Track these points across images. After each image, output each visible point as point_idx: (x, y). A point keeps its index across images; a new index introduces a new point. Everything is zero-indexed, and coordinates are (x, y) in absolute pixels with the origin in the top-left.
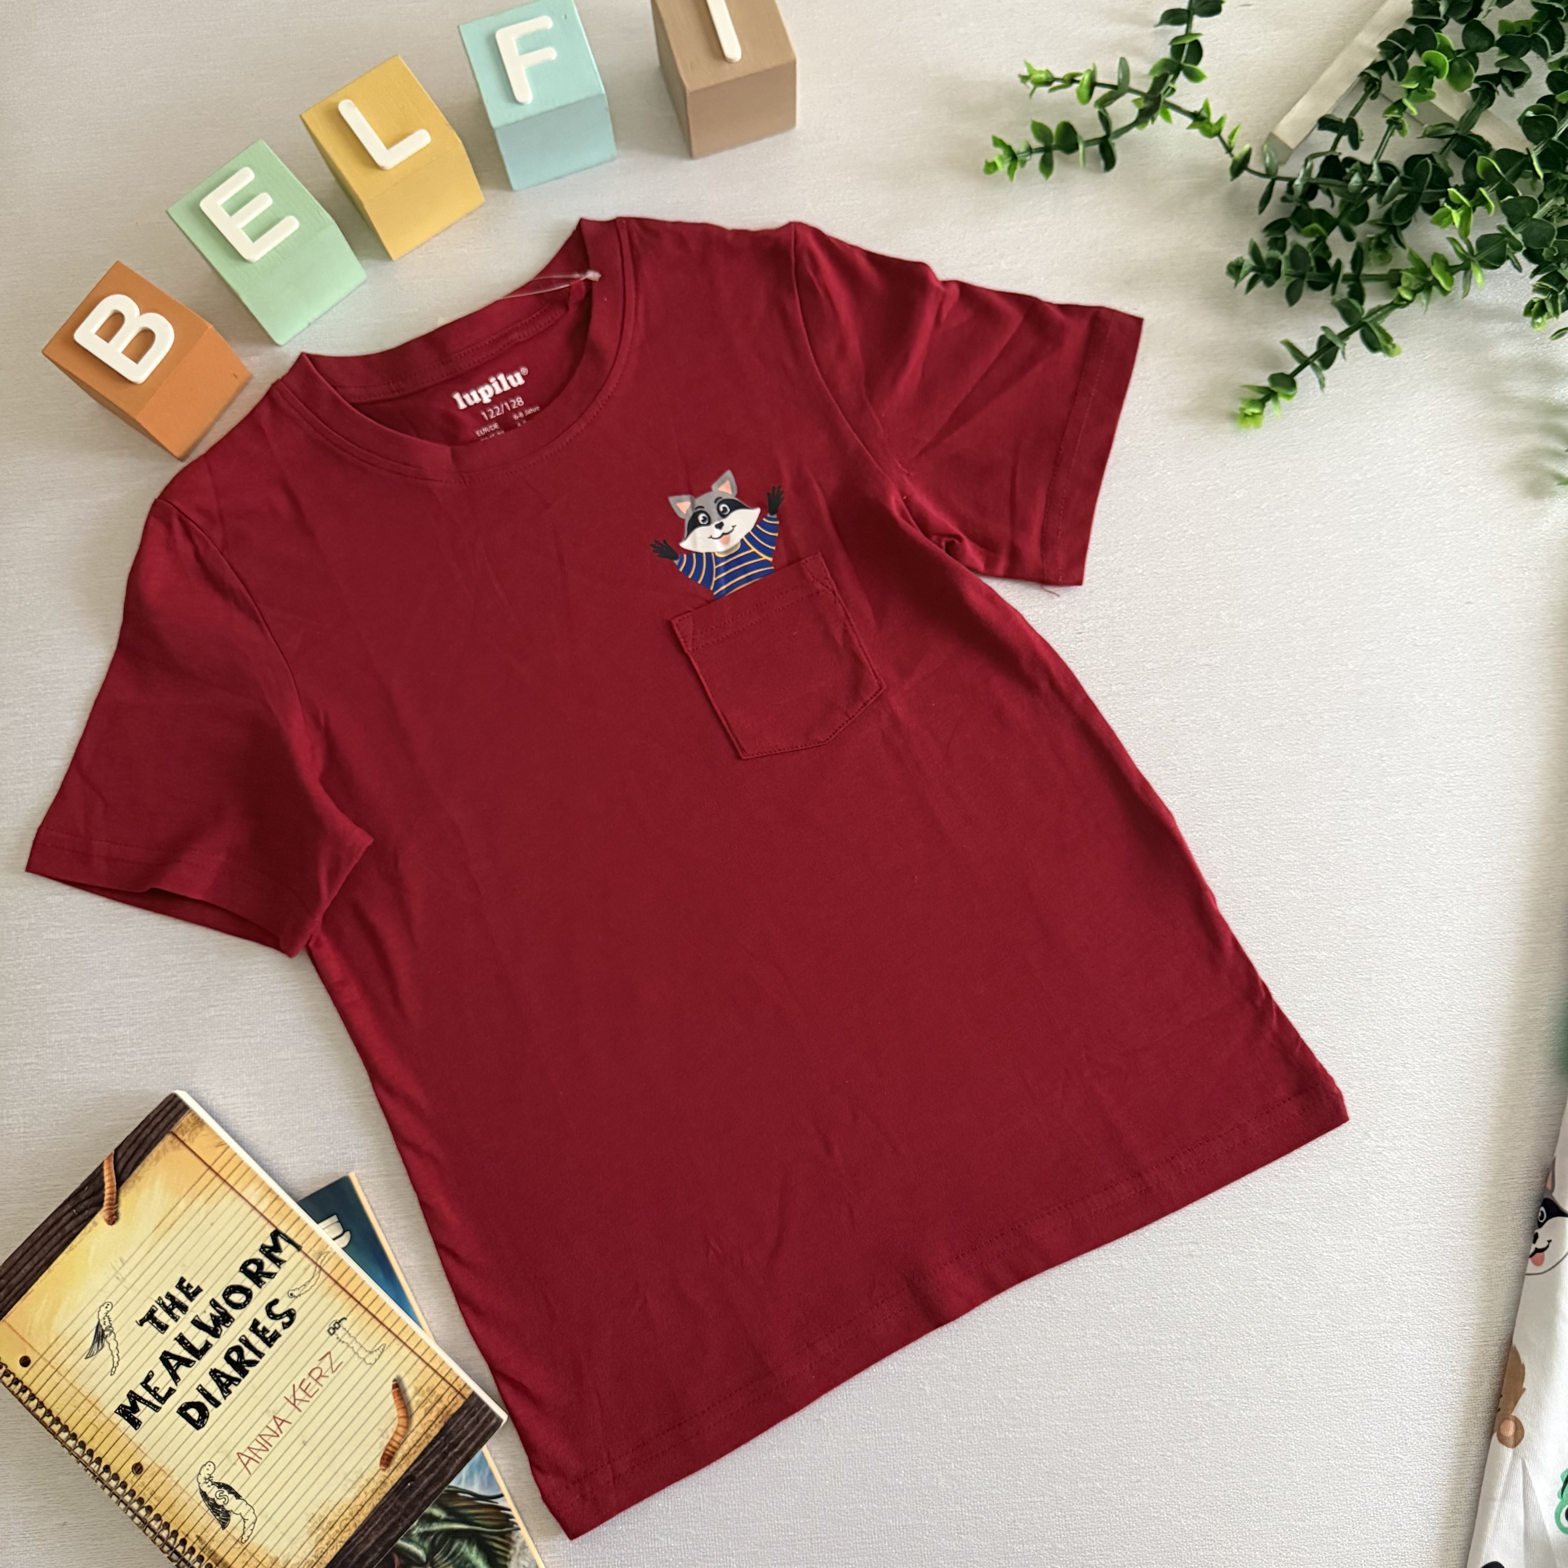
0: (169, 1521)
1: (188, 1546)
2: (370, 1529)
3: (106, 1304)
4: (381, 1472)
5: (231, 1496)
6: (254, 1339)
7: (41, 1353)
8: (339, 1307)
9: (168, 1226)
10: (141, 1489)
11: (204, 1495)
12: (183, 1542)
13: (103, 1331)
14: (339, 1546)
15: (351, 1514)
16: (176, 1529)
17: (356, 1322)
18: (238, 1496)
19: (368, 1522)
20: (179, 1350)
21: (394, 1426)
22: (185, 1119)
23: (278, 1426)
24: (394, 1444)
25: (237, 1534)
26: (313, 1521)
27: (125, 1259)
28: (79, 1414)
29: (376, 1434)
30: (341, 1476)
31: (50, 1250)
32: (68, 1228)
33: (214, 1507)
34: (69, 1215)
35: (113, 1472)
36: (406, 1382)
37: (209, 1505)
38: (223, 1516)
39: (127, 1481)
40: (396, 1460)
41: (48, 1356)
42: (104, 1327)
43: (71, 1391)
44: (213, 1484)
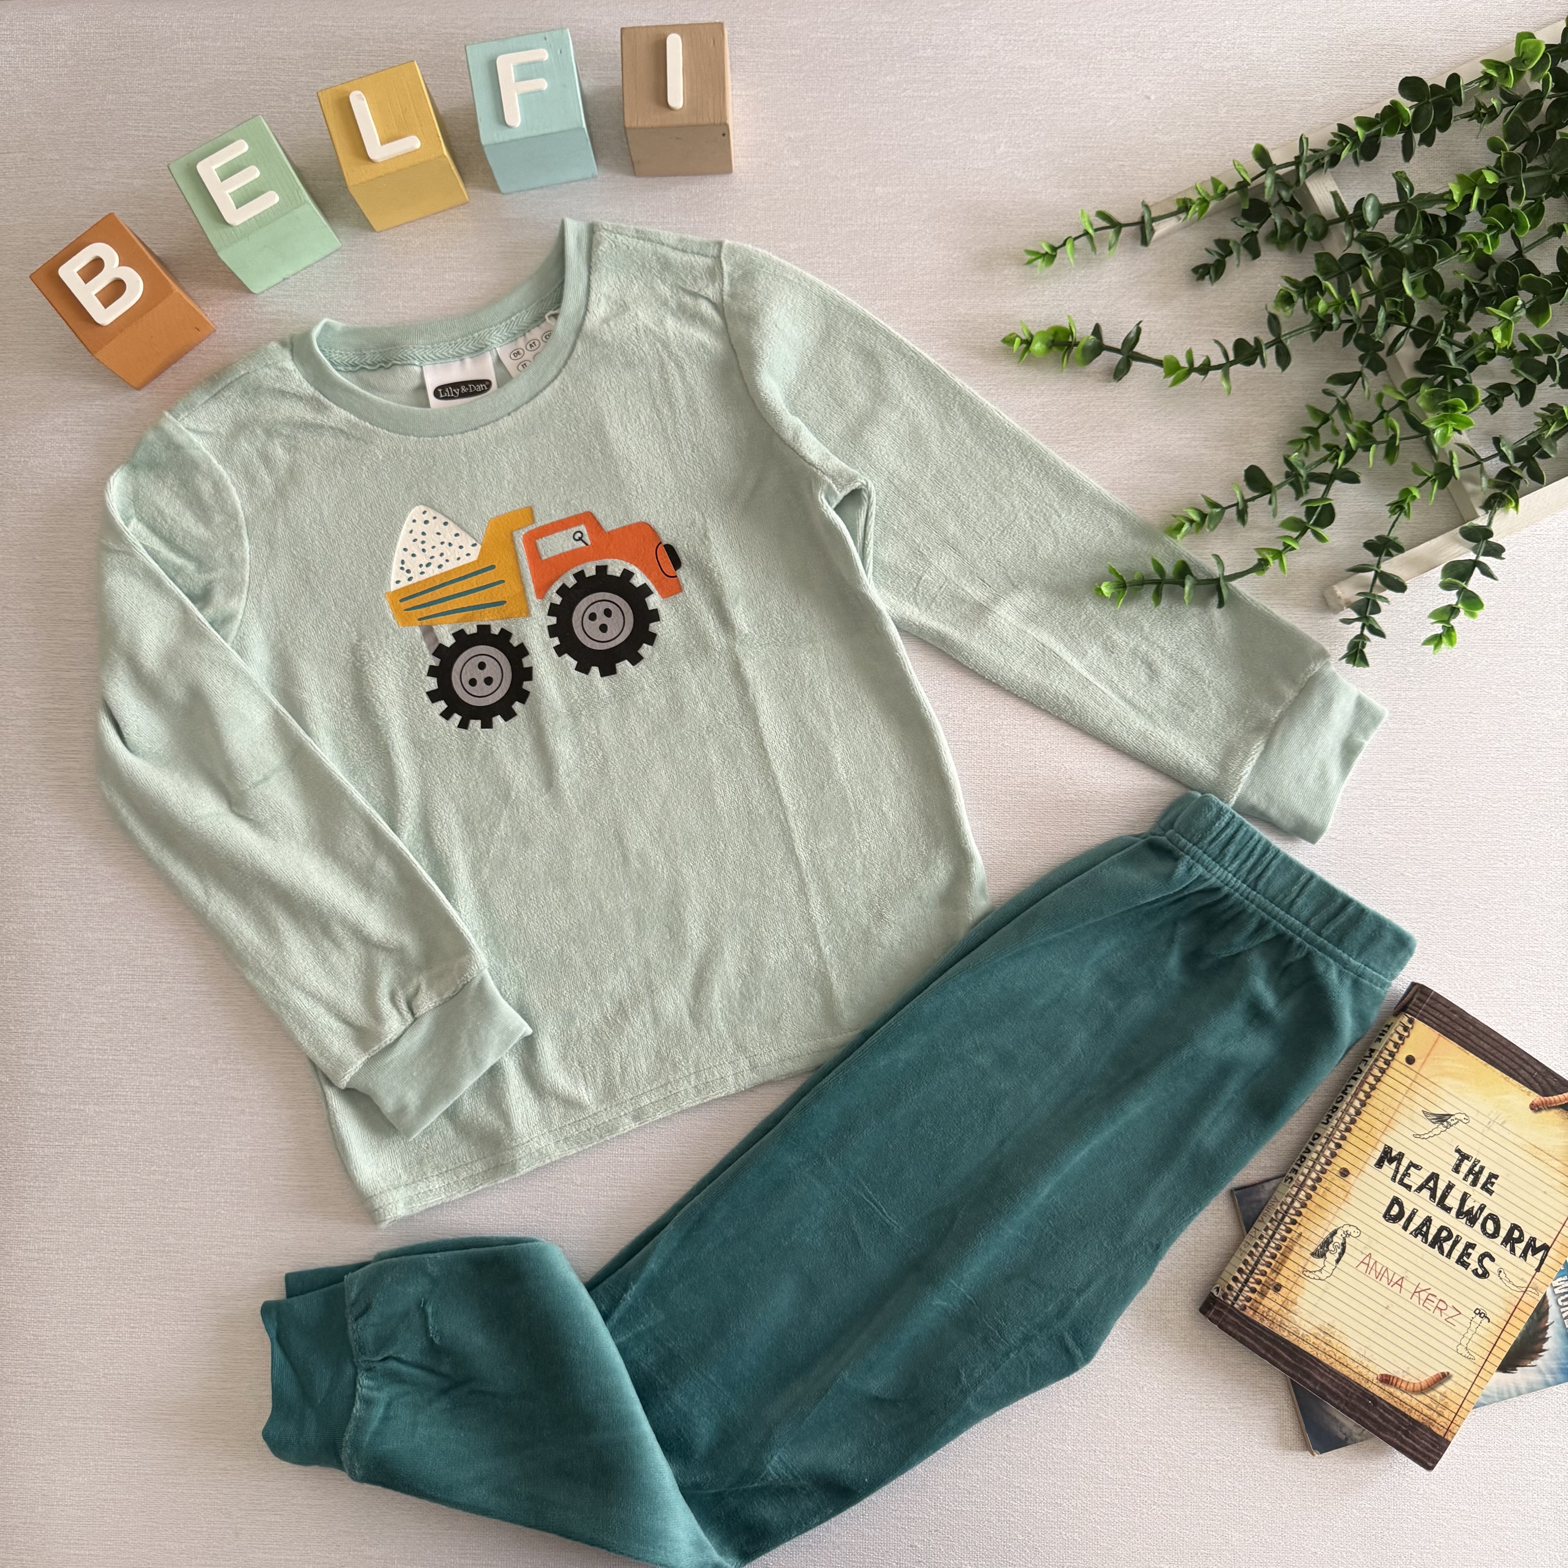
2: (1331, 1376)
3: (1467, 1118)
5: (1337, 1255)
8: (1498, 1314)
12: (1294, 1222)
13: (1446, 1120)
14: (1313, 1352)
15: (1340, 1359)
17: (1487, 1331)
18: (1338, 1261)
19: (1336, 1374)
21: (1413, 1380)
23: (1396, 1283)
24: (1399, 1383)
25: (1310, 1267)
26: (1329, 1327)
27: (1506, 1125)
28: (1377, 1114)
29: (1404, 1366)
31: (1502, 1062)
32: (1522, 1072)
33: (1327, 1243)
34: (1532, 1071)
35: (1338, 1151)
37: (1327, 1238)
38: (1320, 1253)
39: (1332, 1164)
40: (1387, 1388)
41: (1419, 1079)
42: (1449, 1120)
43: (1395, 1105)
44: (1344, 1239)
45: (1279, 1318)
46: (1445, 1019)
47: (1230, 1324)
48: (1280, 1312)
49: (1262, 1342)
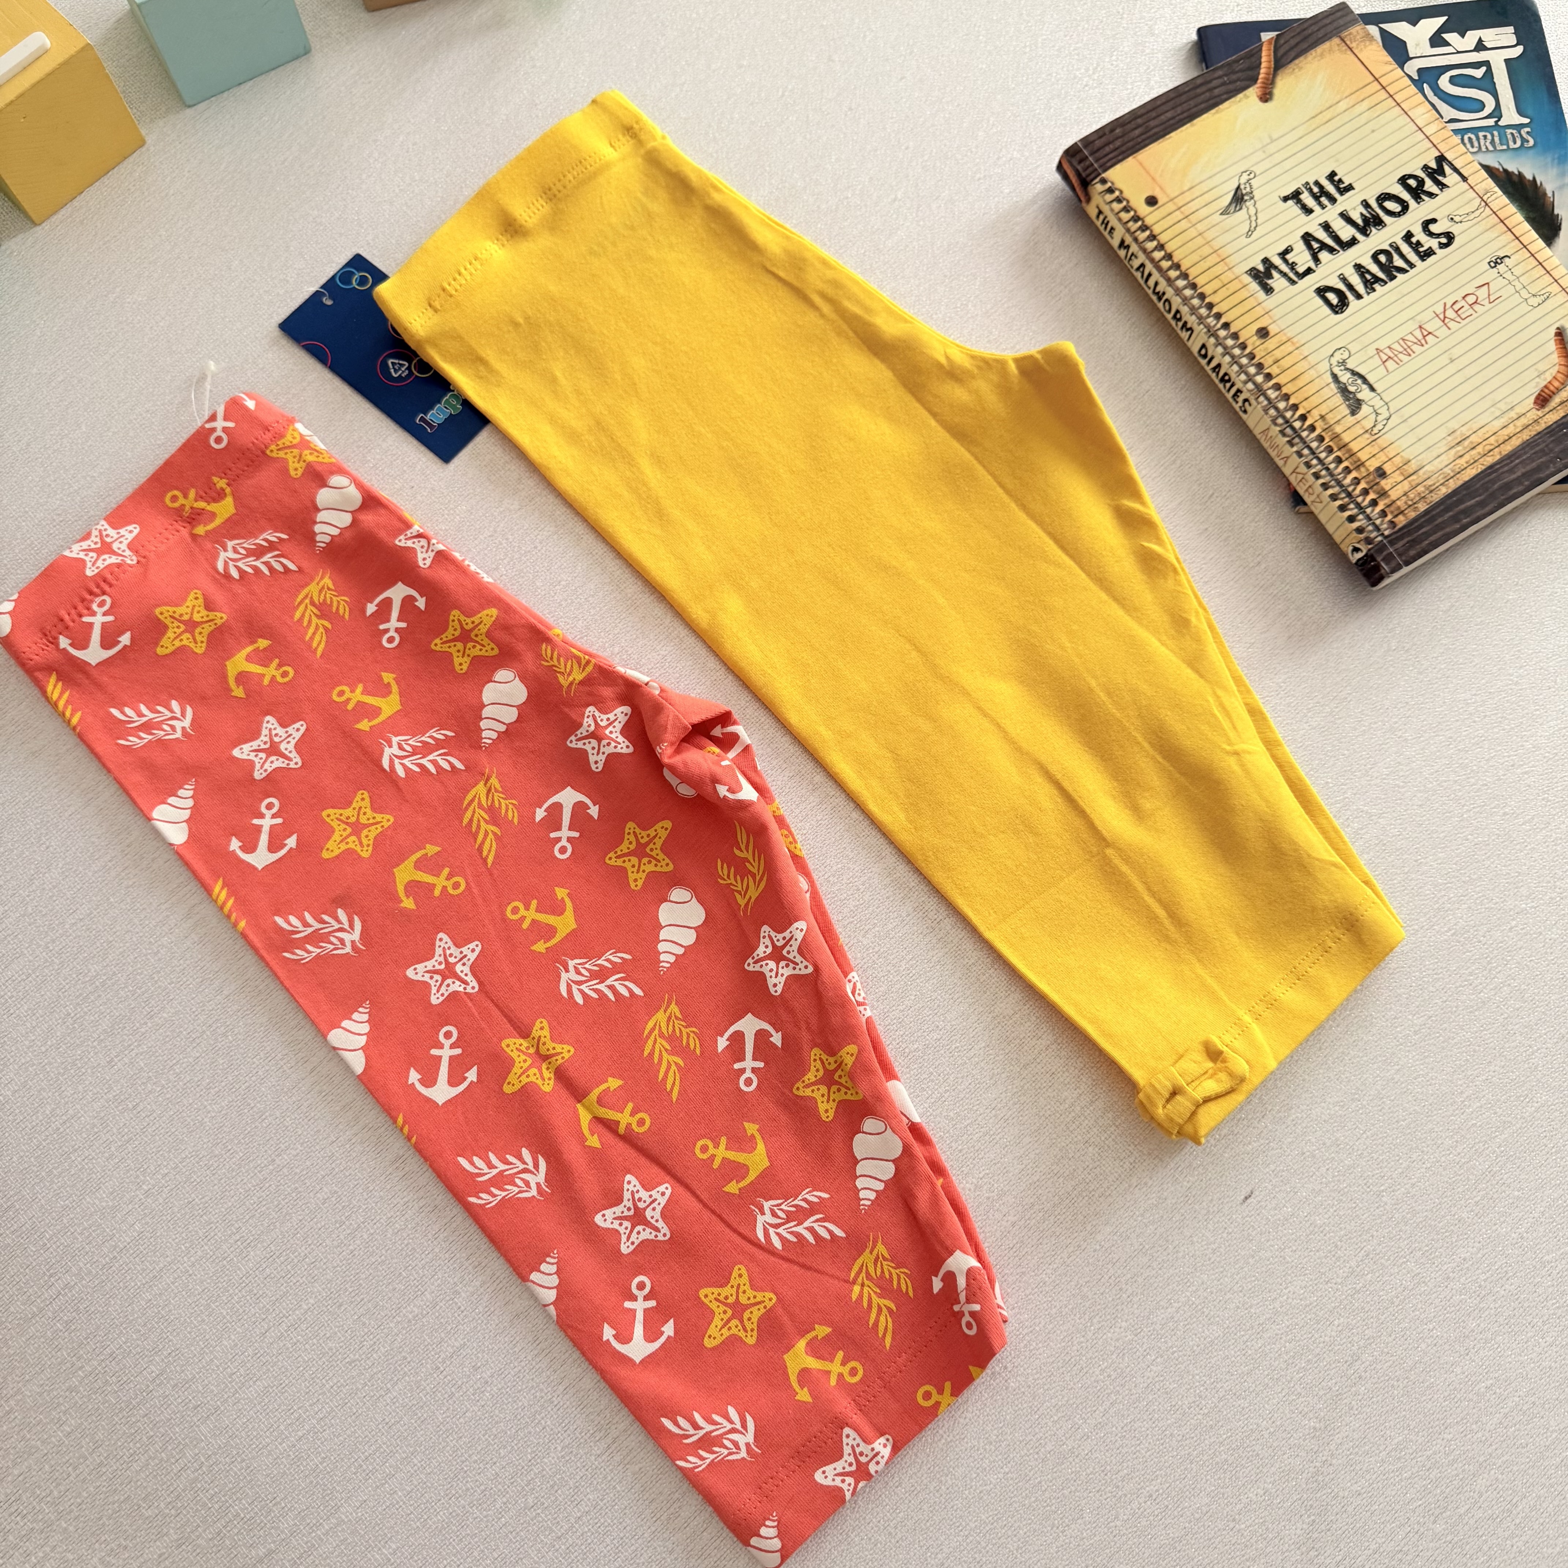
0: (1289, 392)
1: (1308, 423)
2: (1517, 461)
3: (1249, 171)
4: (1534, 410)
5: (1364, 386)
6: (1405, 248)
7: (1173, 196)
8: (1505, 244)
9: (1325, 120)
10: (1263, 354)
11: (1335, 377)
12: (1303, 418)
13: (1243, 195)
14: (1480, 468)
15: (1497, 441)
16: (1296, 402)
17: (1520, 263)
18: (1372, 389)
19: (1515, 454)
20: (1322, 235)
21: (1554, 371)
22: (1355, 30)
23: (1424, 337)
24: (1552, 388)
25: (1368, 424)
26: (1453, 436)
27: (1275, 136)
28: (1203, 265)
29: (1533, 373)
30: (1489, 401)
31: (1196, 106)
32: (1217, 92)
33: (1344, 391)
34: (1220, 81)
35: (1233, 329)
37: (1339, 388)
38: (1355, 405)
39: (1247, 342)
40: (1553, 404)
41: (1180, 201)
42: (1244, 192)
43: (1200, 241)
44: (1347, 369)
45: (1420, 489)
46: (1118, 143)
47: (1408, 550)
48: (1414, 484)
49: (1443, 522)
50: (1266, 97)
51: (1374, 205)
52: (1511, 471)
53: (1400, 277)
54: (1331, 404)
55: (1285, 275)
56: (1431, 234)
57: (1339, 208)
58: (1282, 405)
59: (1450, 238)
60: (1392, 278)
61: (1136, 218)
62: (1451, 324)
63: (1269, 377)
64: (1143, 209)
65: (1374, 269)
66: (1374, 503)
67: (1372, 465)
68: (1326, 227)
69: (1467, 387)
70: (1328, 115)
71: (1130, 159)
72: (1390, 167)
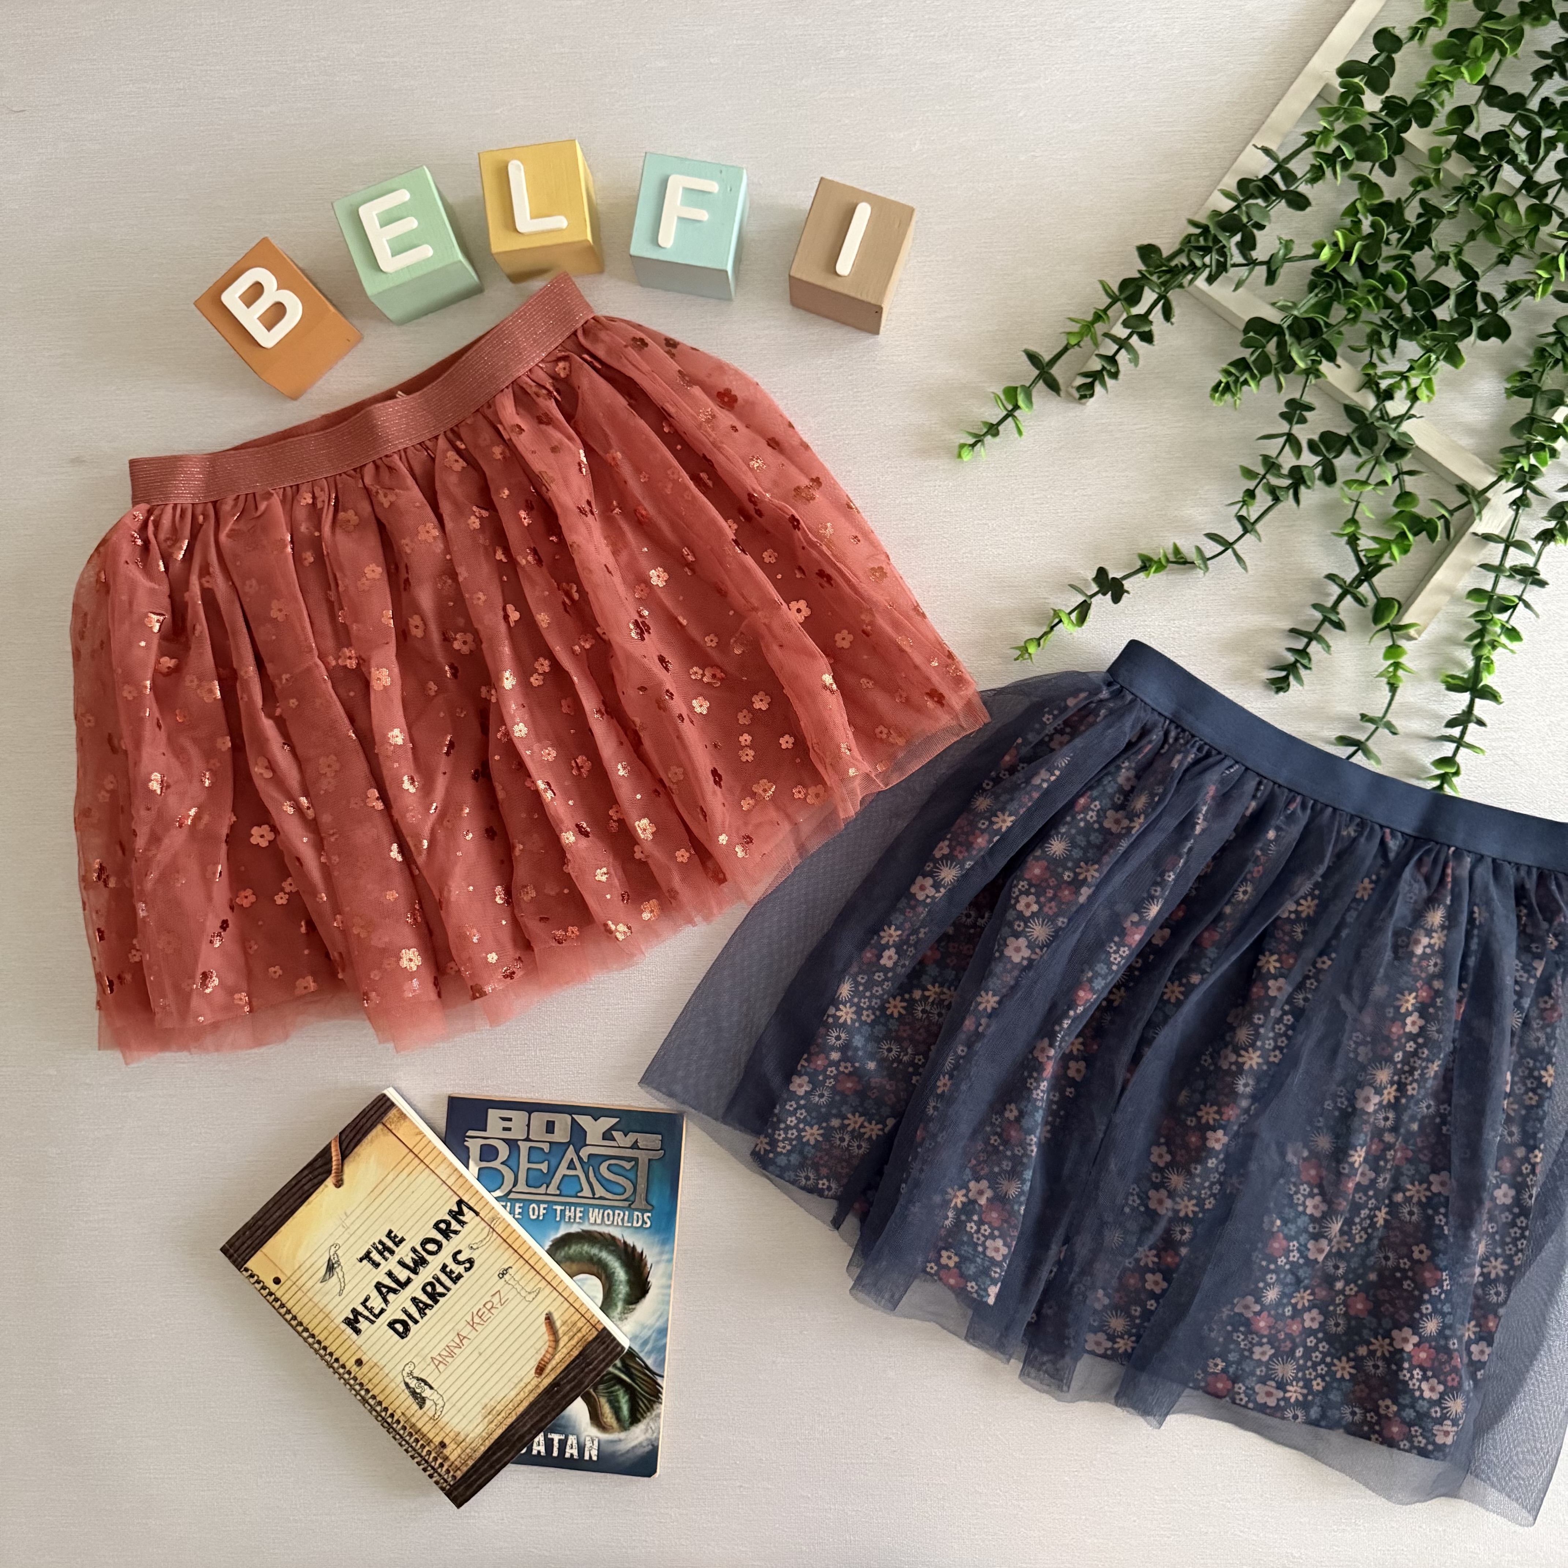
0: (382, 1400)
1: (395, 1418)
3: (335, 1245)
4: (535, 1379)
5: (426, 1387)
6: (443, 1277)
7: (289, 1275)
8: (506, 1258)
9: (380, 1191)
10: (362, 1376)
11: (407, 1385)
12: (392, 1416)
13: (333, 1264)
14: (504, 1427)
15: (513, 1406)
16: (386, 1406)
17: (519, 1271)
18: (431, 1388)
19: (525, 1413)
20: (388, 1282)
21: (546, 1347)
22: (393, 1113)
23: (461, 1341)
24: (545, 1360)
25: (431, 1413)
26: (485, 1409)
27: (349, 1213)
28: (316, 1321)
29: (533, 1351)
30: (505, 1380)
31: (294, 1202)
32: (306, 1187)
33: (414, 1394)
34: (307, 1178)
35: (341, 1363)
36: (555, 1316)
37: (410, 1392)
38: (421, 1401)
39: (351, 1370)
40: (547, 1371)
41: (294, 1279)
42: (334, 1261)
43: (311, 1304)
44: (414, 1378)
45: (468, 1450)
46: (248, 1242)
48: (464, 1448)
50: (339, 1184)
51: (419, 1249)
52: (524, 1425)
53: (442, 1300)
54: (407, 1403)
55: (367, 1318)
56: (459, 1263)
57: (397, 1257)
58: (378, 1408)
59: (471, 1261)
60: (436, 1302)
61: (270, 1294)
62: (478, 1328)
63: (368, 1391)
64: (273, 1287)
65: (424, 1298)
66: (441, 1465)
67: (437, 1440)
68: (390, 1274)
69: (493, 1369)
70: (381, 1187)
71: (259, 1253)
72: (425, 1218)
